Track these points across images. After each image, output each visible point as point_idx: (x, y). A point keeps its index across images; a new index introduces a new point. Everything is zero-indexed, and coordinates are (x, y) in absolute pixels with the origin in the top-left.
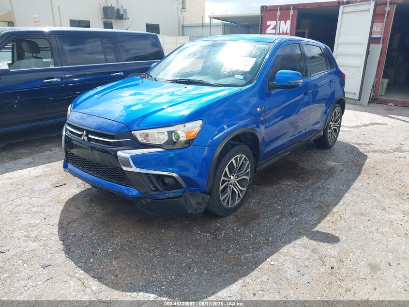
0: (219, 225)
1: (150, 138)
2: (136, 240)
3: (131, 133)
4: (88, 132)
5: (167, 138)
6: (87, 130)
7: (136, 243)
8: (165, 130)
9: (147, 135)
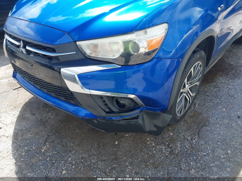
0: (172, 134)
1: (99, 49)
2: (91, 156)
3: (76, 44)
4: (26, 44)
5: (122, 50)
6: (23, 41)
7: (90, 161)
8: (120, 39)
9: (96, 46)
